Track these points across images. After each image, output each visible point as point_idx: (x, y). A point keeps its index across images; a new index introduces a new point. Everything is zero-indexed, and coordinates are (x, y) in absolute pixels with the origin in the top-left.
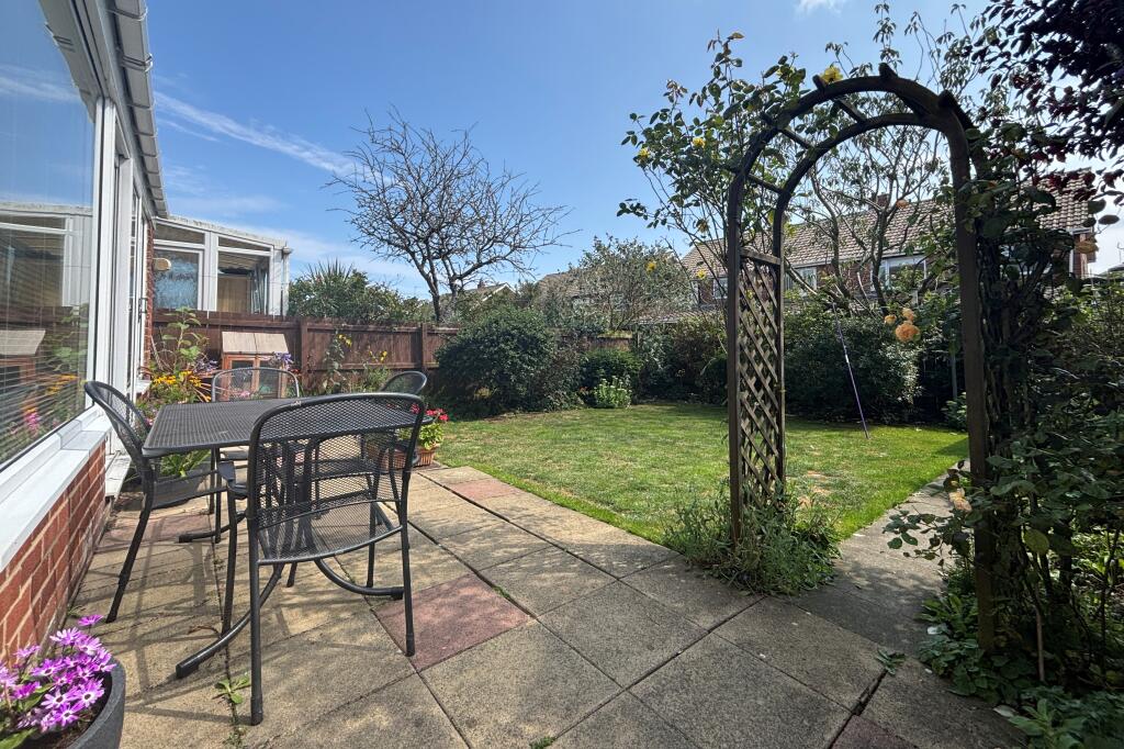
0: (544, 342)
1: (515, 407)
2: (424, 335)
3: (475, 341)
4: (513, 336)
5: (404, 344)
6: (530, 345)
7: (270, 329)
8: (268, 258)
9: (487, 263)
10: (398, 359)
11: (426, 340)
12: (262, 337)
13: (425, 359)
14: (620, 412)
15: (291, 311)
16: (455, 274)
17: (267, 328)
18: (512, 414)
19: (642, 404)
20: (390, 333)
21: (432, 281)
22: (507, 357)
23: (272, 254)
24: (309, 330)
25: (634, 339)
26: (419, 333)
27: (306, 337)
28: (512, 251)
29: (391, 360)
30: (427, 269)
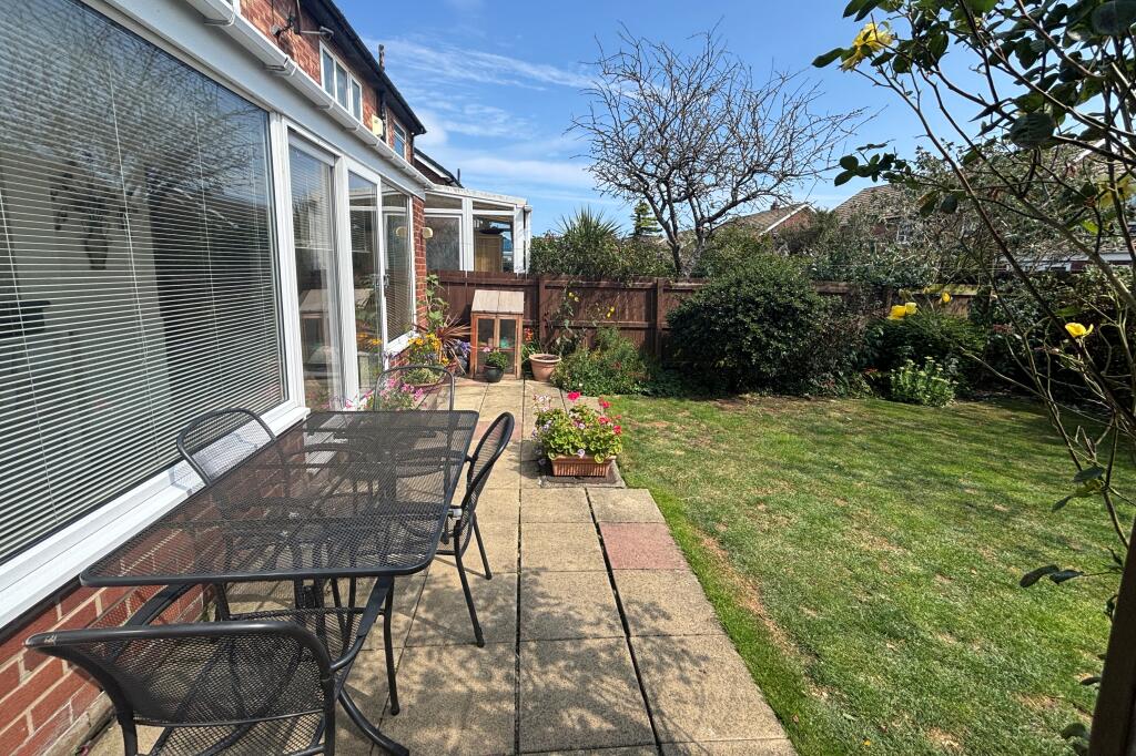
0: (804, 313)
1: (763, 387)
2: (660, 291)
3: (707, 308)
4: (757, 305)
5: (639, 300)
6: (780, 315)
7: (513, 287)
8: (512, 217)
9: (744, 200)
10: (631, 318)
11: (662, 297)
12: (506, 294)
13: (659, 319)
14: (928, 415)
15: (532, 270)
16: (703, 216)
17: (512, 286)
18: (756, 397)
19: (977, 399)
20: (624, 289)
21: (672, 229)
22: (747, 330)
23: (516, 213)
24: (546, 287)
25: (982, 299)
26: (654, 289)
27: (544, 294)
28: (780, 181)
29: (623, 318)
30: (666, 215)
